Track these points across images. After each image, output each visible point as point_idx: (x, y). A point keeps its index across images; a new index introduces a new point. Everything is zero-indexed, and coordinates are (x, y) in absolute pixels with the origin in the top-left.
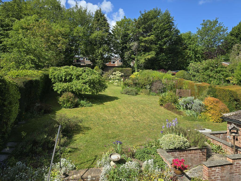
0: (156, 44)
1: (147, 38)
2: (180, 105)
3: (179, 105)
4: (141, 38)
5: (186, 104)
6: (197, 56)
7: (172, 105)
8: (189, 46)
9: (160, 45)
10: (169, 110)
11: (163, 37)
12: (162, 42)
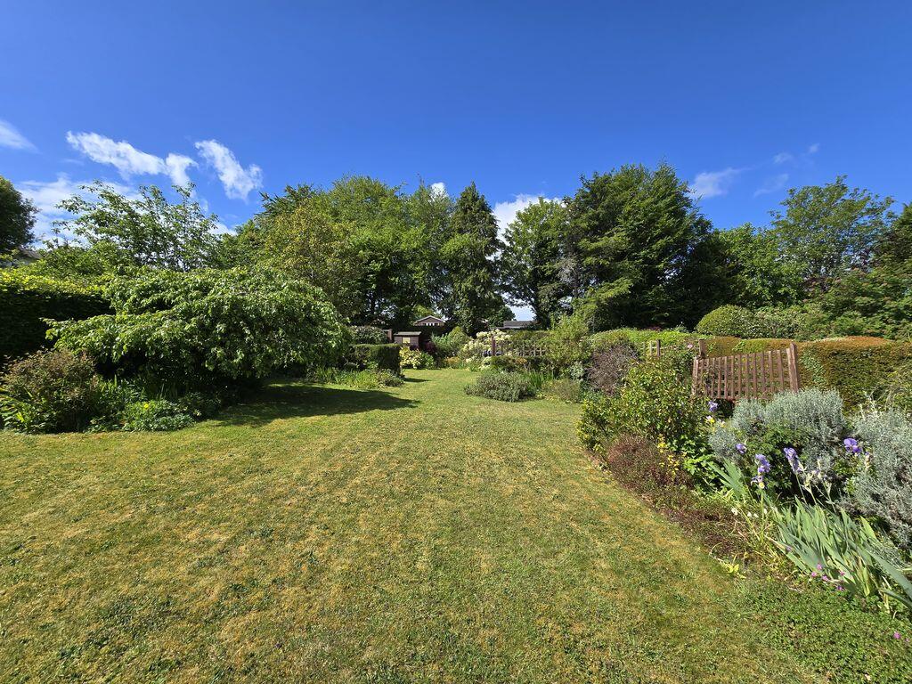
0: (632, 259)
1: (604, 241)
2: (717, 456)
3: (709, 451)
4: (583, 243)
5: (771, 448)
6: (781, 291)
7: (656, 453)
8: (749, 263)
9: (646, 260)
10: (632, 485)
11: (656, 237)
12: (652, 251)
